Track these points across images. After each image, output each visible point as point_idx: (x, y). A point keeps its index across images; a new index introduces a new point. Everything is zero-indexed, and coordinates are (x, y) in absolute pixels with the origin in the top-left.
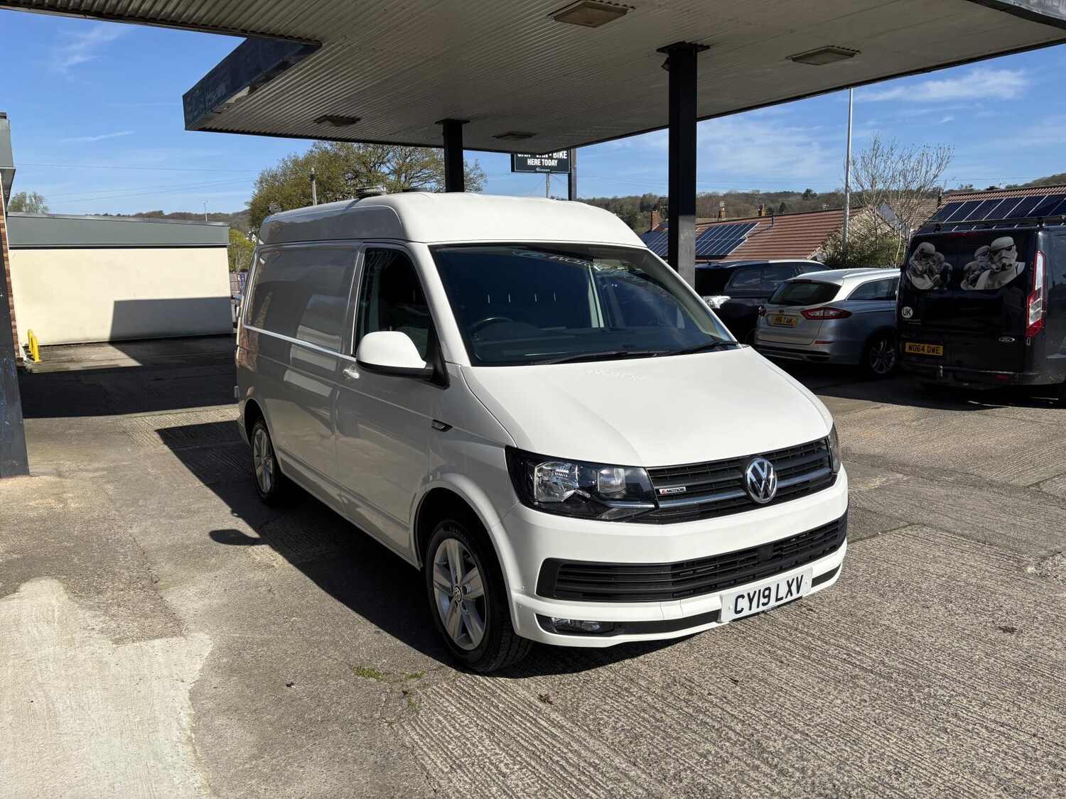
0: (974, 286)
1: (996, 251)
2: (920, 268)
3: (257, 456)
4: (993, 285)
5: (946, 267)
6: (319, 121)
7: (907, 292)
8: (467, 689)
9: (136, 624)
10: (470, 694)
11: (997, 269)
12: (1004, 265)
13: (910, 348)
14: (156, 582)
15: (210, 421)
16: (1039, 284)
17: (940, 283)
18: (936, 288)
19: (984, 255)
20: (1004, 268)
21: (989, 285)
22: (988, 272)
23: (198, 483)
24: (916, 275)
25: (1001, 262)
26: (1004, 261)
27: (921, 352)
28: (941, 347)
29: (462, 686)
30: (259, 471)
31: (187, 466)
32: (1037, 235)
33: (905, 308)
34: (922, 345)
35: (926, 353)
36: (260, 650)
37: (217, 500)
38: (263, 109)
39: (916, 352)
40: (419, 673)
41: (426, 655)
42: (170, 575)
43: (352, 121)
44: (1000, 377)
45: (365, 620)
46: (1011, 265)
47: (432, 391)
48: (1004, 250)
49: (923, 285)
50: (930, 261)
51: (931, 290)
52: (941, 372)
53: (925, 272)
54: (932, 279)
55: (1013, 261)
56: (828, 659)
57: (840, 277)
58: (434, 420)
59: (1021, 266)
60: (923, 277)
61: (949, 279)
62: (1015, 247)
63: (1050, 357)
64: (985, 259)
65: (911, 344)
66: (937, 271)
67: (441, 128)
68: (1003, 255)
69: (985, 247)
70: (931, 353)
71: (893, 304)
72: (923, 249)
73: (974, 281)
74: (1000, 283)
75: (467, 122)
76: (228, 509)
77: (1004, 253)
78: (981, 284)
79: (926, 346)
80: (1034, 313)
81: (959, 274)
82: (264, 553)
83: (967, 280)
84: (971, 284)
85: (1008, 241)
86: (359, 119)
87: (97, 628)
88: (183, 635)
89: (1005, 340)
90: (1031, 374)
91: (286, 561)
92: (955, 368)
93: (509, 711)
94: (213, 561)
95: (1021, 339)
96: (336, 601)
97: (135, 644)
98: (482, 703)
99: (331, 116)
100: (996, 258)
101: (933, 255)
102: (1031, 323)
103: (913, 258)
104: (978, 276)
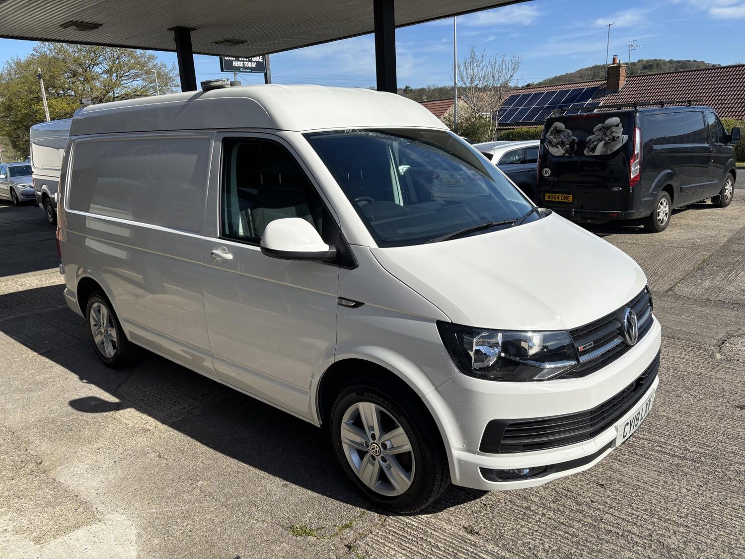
0: (593, 153)
1: (608, 128)
2: (555, 141)
3: (95, 325)
4: (607, 151)
5: (574, 140)
6: (65, 26)
7: (546, 158)
8: (401, 533)
9: (46, 515)
10: (406, 537)
11: (609, 140)
12: (614, 137)
13: (549, 197)
14: (40, 463)
15: (12, 291)
16: (637, 150)
17: (571, 151)
18: (566, 155)
19: (600, 131)
20: (614, 139)
21: (604, 151)
22: (603, 143)
23: (32, 354)
24: (553, 146)
25: (612, 135)
26: (614, 134)
27: (557, 200)
28: (571, 196)
29: (394, 530)
30: (98, 339)
31: (10, 336)
32: (635, 116)
33: (545, 169)
34: (557, 195)
35: (560, 200)
36: (185, 524)
37: (59, 369)
38: (14, 14)
39: (553, 200)
40: (348, 522)
41: (343, 502)
42: (50, 454)
43: (95, 26)
44: (611, 215)
45: (267, 474)
46: (618, 137)
47: (334, 271)
48: (614, 127)
49: (558, 152)
50: (561, 135)
51: (563, 156)
52: (573, 213)
53: (558, 144)
54: (564, 148)
55: (620, 134)
56: (650, 453)
57: (491, 148)
58: (340, 298)
59: (626, 137)
60: (557, 147)
61: (576, 148)
62: (621, 124)
63: (643, 200)
64: (601, 133)
65: (549, 194)
66: (567, 142)
67: (172, 34)
68: (613, 130)
69: (600, 125)
70: (564, 201)
71: (535, 166)
72: (556, 127)
73: (594, 149)
74: (611, 150)
75: (195, 29)
76: (75, 377)
77: (614, 129)
78: (599, 151)
79: (560, 195)
80: (635, 170)
81: (583, 144)
82: (131, 416)
83: (589, 149)
84: (591, 151)
85: (616, 120)
86: (101, 25)
87: (10, 528)
88: (97, 519)
89: (615, 189)
90: (632, 212)
91: (159, 423)
92: (580, 210)
93: (451, 550)
94: (87, 432)
95: (626, 188)
96: (228, 458)
97: (58, 540)
98: (422, 545)
99: (77, 22)
100: (608, 132)
101: (564, 131)
102: (632, 177)
103: (549, 133)
104: (596, 146)
